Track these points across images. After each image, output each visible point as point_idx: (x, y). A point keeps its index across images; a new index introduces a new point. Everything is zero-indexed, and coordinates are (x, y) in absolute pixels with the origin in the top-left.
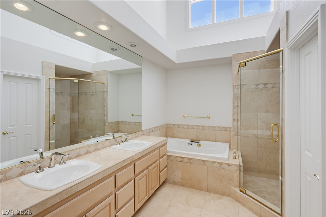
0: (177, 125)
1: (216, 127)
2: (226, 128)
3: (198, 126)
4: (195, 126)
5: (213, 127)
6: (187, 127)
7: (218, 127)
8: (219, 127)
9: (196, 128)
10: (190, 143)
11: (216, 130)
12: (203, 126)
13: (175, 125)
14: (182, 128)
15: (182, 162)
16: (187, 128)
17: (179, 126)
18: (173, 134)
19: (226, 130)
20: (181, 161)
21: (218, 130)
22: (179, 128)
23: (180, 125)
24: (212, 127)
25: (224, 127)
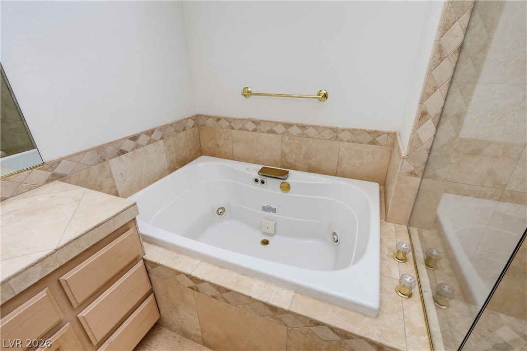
0: (226, 119)
1: (343, 130)
2: (377, 133)
3: (288, 126)
4: (277, 123)
5: (335, 130)
6: (254, 127)
7: (349, 130)
8: (353, 131)
9: (280, 129)
10: (260, 178)
11: (341, 140)
12: (303, 127)
13: (219, 119)
14: (241, 129)
15: (197, 291)
16: (255, 130)
17: (230, 123)
18: (217, 145)
19: (373, 143)
20: (193, 289)
21: (348, 141)
22: (233, 128)
23: (235, 119)
24: (331, 128)
25: (370, 132)
